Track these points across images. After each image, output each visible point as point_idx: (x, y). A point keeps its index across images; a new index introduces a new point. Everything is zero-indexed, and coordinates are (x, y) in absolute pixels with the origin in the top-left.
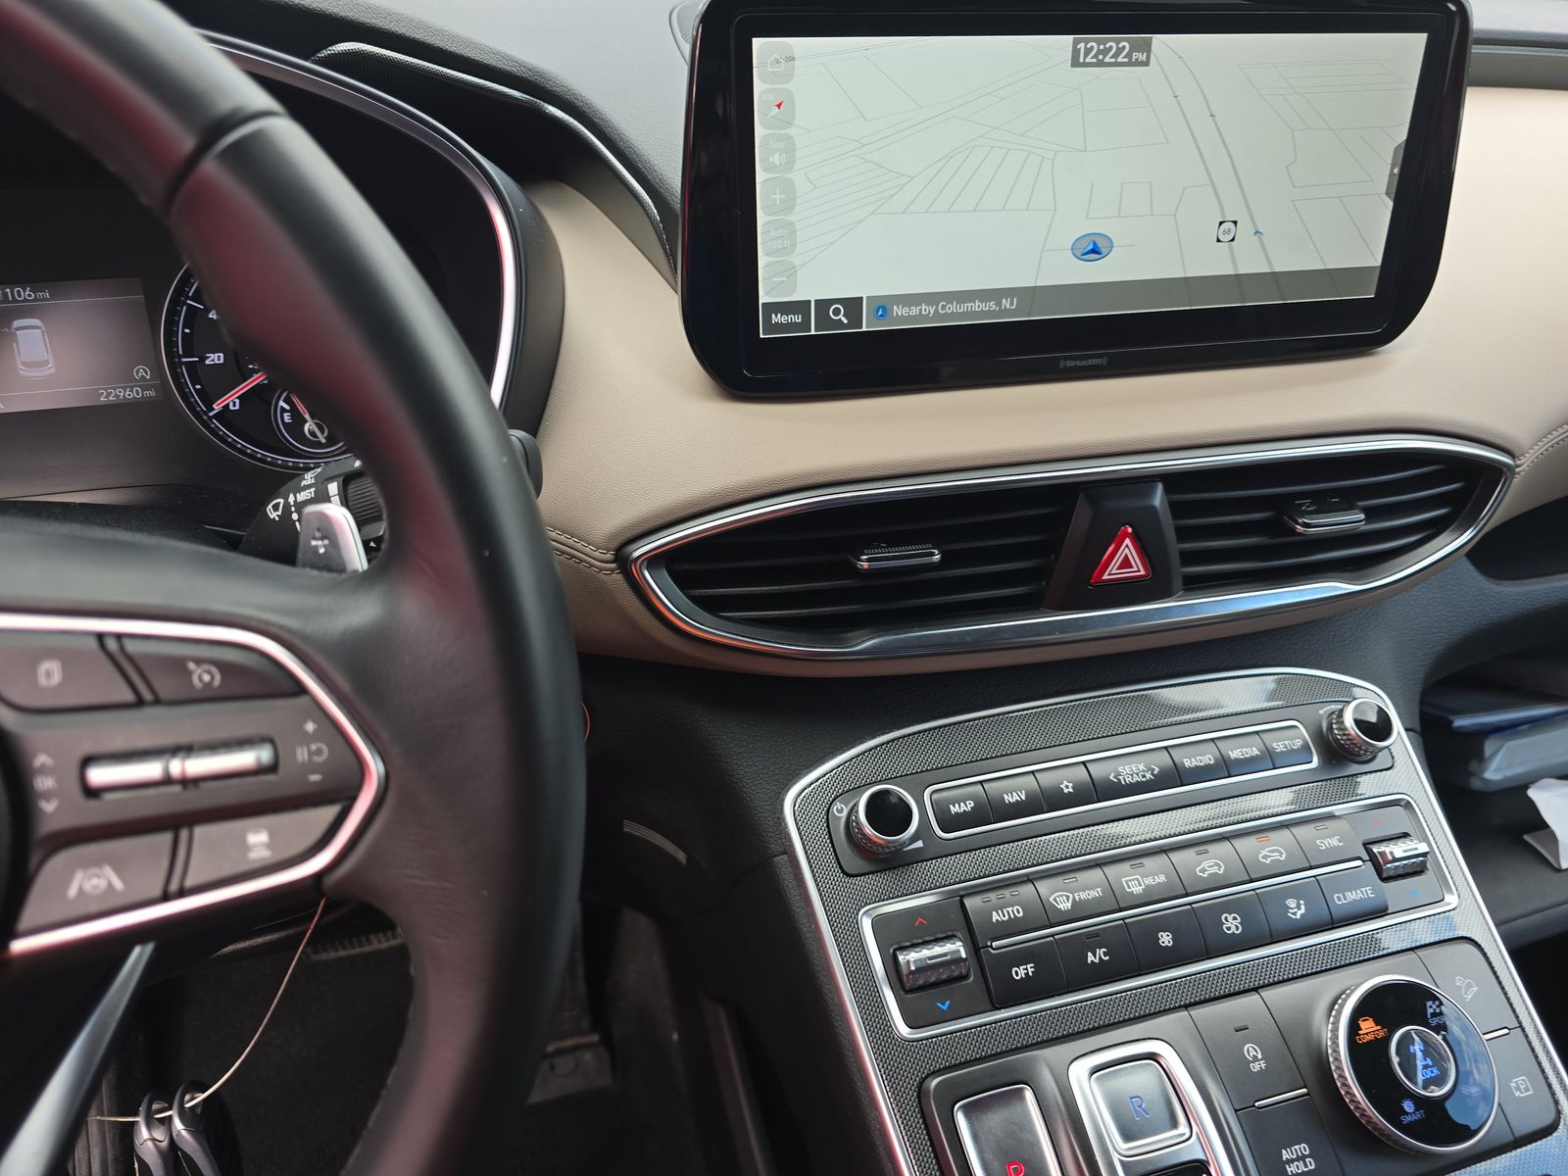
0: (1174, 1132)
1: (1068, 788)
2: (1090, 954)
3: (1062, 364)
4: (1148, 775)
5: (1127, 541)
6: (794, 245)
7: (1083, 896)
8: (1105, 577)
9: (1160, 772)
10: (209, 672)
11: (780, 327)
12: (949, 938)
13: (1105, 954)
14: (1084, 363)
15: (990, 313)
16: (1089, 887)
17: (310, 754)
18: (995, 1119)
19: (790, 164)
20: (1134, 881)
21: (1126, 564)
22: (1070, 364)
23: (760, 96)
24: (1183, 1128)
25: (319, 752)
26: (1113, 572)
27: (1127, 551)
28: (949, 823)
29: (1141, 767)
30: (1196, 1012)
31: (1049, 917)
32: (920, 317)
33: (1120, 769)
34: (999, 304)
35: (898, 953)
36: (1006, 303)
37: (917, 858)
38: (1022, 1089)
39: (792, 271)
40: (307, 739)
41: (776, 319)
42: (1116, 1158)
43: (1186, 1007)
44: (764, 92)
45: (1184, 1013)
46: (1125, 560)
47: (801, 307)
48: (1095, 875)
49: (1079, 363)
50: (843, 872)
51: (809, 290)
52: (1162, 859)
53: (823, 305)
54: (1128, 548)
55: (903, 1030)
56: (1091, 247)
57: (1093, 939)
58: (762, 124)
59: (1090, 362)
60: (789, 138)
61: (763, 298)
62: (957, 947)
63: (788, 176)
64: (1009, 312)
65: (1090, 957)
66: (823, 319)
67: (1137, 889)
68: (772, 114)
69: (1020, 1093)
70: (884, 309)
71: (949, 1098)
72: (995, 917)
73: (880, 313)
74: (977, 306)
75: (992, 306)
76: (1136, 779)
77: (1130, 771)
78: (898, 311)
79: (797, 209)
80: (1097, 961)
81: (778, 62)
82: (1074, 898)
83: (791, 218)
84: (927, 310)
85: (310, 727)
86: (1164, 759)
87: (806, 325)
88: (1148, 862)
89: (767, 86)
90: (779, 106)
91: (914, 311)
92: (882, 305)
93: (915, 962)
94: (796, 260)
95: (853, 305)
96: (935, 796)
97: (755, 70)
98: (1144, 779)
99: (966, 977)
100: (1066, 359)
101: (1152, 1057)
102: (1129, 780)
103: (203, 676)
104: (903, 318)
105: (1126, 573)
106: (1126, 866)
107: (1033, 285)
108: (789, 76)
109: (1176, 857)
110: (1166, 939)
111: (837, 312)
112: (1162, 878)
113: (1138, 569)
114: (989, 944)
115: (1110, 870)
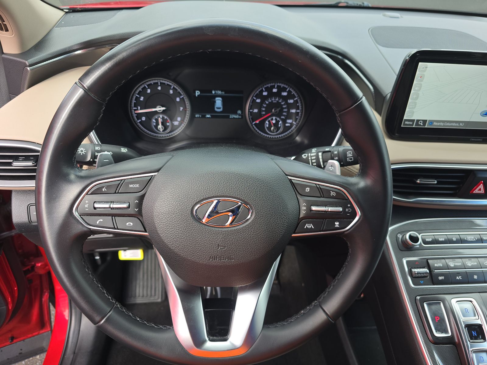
0: (475, 317)
1: (454, 239)
2: (457, 277)
3: (471, 139)
4: (474, 240)
5: (482, 185)
6: (415, 107)
7: (457, 264)
8: (474, 192)
9: (477, 240)
10: (334, 193)
11: (407, 125)
12: (424, 268)
13: (461, 278)
14: (476, 140)
15: (457, 126)
16: (458, 262)
17: (348, 210)
18: (434, 307)
19: (419, 90)
20: (469, 263)
21: (480, 190)
22: (473, 140)
23: (417, 75)
24: (477, 317)
25: (350, 210)
26: (476, 191)
27: (481, 187)
28: (425, 242)
29: (473, 237)
30: (481, 294)
31: (448, 268)
32: (440, 126)
33: (468, 237)
34: (459, 124)
35: (412, 269)
36: (461, 124)
37: (417, 249)
38: (440, 302)
39: (413, 113)
40: (348, 207)
41: (406, 123)
42: (462, 320)
43: (479, 292)
44: (419, 74)
45: (478, 294)
46: (480, 189)
47: (413, 121)
48: (460, 260)
49: (475, 140)
50: (399, 249)
51: (415, 117)
52: (476, 259)
53: (418, 121)
54: (481, 186)
55: (412, 285)
56: (485, 113)
57: (458, 274)
58: (416, 81)
59: (478, 140)
60: (421, 84)
61: (405, 118)
62: (426, 270)
63: (418, 92)
64: (462, 126)
65: (457, 278)
66: (417, 124)
67: (470, 265)
68: (419, 79)
69: (439, 303)
70: (432, 123)
71: (422, 301)
72: (435, 265)
73: (431, 124)
74: (454, 124)
75: (458, 124)
76: (471, 240)
77: (469, 238)
78: (435, 124)
79: (418, 99)
80: (459, 279)
81: (423, 68)
82: (454, 264)
83: (417, 101)
84: (442, 124)
85: (349, 205)
86: (479, 237)
87: (413, 125)
88: (473, 259)
89: (419, 73)
90: (421, 77)
91: (439, 124)
92: (431, 122)
93: (417, 271)
94: (414, 110)
95: (425, 122)
96: (423, 236)
97: (418, 69)
98: (473, 240)
99: (427, 277)
100: (472, 138)
101: (471, 301)
102: (469, 240)
103: (333, 194)
104: (436, 125)
105: (480, 192)
106: (467, 259)
107: (469, 121)
108: (424, 71)
109: (480, 259)
110: (475, 277)
111: (421, 122)
112: (476, 263)
113: (482, 191)
114: (434, 270)
115: (463, 260)
